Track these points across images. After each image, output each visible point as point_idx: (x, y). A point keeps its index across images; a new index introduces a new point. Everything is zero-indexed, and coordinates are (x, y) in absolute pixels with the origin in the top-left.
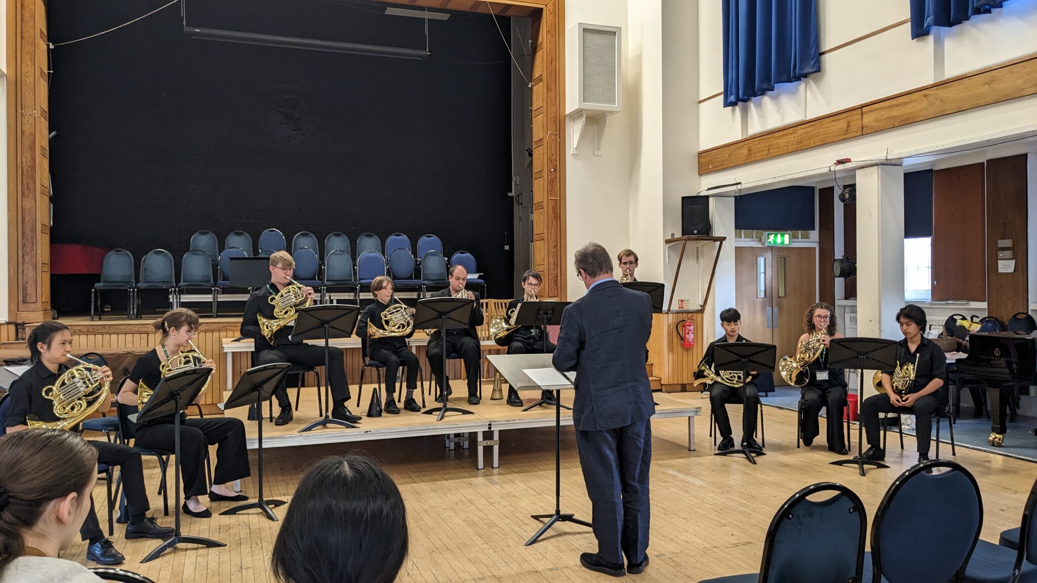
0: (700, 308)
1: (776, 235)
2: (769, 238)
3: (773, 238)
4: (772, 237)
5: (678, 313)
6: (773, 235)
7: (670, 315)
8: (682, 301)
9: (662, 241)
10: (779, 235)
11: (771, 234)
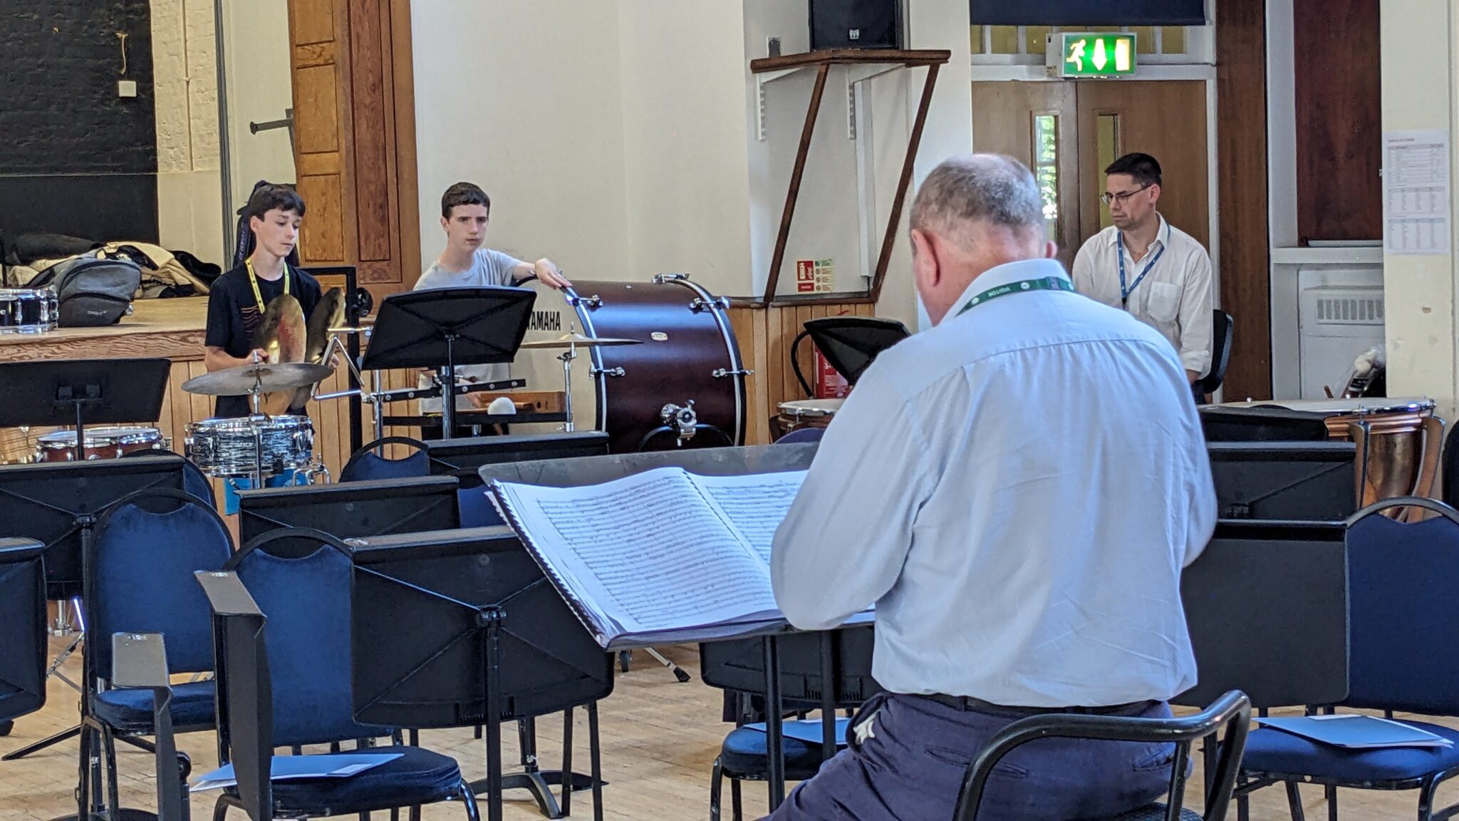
0: (862, 287)
1: (1090, 44)
2: (1069, 53)
3: (1082, 53)
4: (1079, 48)
5: (794, 303)
6: (1083, 43)
7: (774, 313)
8: (809, 264)
9: (741, 66)
10: (1100, 43)
11: (1077, 40)
